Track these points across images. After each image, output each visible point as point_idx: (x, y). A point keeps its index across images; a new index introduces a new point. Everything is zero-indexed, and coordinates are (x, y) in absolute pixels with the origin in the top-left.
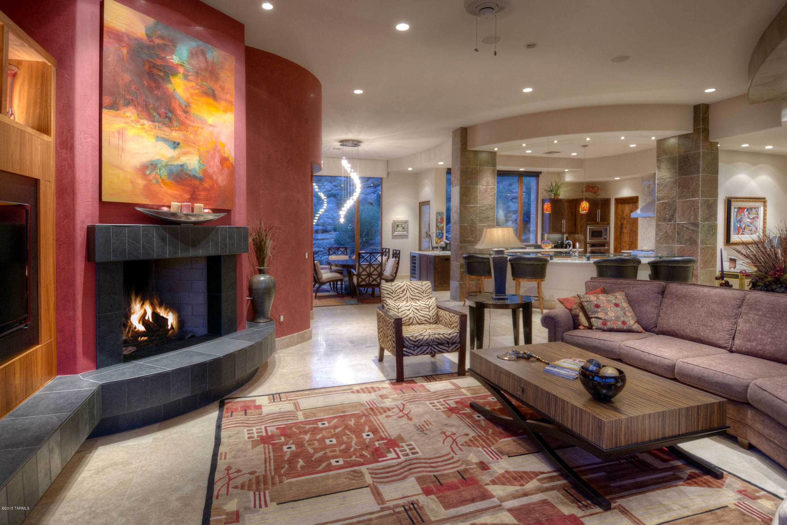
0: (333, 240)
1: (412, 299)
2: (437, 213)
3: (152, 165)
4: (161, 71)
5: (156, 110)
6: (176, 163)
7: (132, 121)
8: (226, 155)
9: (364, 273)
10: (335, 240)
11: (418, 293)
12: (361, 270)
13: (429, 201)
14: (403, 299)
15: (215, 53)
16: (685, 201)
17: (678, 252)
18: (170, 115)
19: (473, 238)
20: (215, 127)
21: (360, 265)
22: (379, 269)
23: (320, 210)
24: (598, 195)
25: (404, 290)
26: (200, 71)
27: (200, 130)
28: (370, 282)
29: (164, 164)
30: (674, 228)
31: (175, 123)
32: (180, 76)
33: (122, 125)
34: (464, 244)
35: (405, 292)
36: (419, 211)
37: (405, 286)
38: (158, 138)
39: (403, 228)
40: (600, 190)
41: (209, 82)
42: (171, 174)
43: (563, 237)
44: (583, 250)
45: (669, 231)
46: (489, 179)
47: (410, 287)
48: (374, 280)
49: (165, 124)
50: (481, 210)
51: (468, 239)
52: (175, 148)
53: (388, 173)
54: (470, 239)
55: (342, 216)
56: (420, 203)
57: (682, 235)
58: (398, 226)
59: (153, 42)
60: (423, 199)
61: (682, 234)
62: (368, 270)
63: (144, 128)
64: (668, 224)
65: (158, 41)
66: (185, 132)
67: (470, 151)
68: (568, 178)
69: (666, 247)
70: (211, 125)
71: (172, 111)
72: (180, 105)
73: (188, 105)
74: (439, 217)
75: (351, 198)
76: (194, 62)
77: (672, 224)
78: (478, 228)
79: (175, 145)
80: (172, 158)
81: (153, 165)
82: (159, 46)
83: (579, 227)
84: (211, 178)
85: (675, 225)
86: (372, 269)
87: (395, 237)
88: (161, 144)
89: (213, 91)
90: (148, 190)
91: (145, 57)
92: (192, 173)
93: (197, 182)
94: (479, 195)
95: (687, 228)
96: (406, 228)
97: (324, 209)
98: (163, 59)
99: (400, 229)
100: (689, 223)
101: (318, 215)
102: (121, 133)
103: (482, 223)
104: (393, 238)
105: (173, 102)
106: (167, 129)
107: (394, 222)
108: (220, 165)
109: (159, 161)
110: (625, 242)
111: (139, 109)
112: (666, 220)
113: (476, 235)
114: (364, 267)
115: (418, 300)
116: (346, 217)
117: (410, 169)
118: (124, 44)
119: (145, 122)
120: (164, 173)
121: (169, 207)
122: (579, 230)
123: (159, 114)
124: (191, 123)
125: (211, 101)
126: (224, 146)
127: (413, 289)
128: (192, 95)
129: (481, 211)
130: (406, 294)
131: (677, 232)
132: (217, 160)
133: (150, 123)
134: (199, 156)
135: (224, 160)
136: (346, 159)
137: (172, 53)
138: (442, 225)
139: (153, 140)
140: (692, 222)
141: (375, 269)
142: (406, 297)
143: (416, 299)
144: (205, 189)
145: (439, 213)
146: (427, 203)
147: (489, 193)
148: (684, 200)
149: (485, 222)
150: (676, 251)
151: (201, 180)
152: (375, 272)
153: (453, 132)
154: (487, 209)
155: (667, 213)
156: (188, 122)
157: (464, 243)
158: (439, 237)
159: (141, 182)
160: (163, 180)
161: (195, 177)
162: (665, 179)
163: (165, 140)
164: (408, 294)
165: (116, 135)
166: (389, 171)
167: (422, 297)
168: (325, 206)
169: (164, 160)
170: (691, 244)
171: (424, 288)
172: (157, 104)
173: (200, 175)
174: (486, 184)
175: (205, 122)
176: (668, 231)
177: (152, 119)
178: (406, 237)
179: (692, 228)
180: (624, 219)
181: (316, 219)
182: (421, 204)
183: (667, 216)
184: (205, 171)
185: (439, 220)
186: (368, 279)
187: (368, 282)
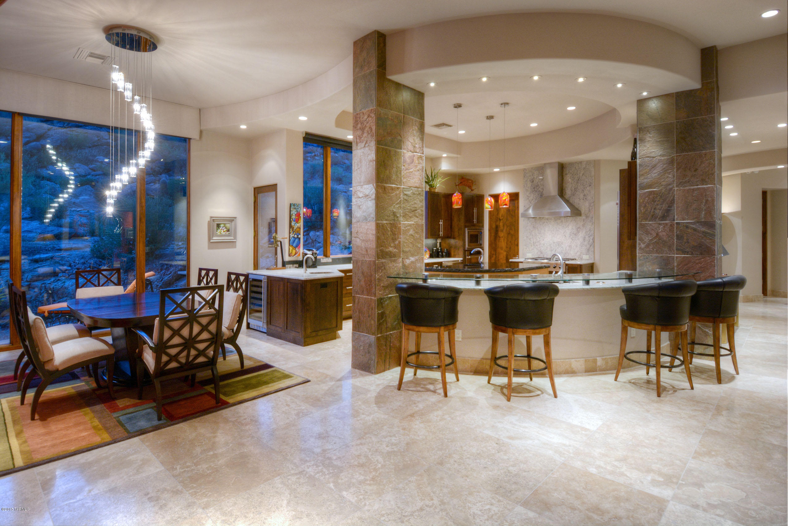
0: (88, 250)
2: (291, 205)
9: (176, 340)
10: (92, 250)
12: (167, 334)
13: (276, 185)
16: (690, 189)
17: (678, 265)
19: (395, 247)
21: (164, 323)
22: (213, 328)
23: (61, 195)
24: (472, 190)
28: (191, 359)
30: (671, 230)
34: (383, 261)
36: (255, 202)
39: (228, 231)
40: (474, 184)
43: (437, 243)
44: (462, 259)
45: (663, 234)
46: (416, 141)
48: (201, 353)
50: (406, 195)
51: (387, 250)
53: (201, 132)
54: (391, 249)
55: (110, 201)
56: (255, 189)
57: (685, 240)
58: (218, 226)
60: (263, 180)
61: (685, 238)
62: (185, 332)
64: (660, 224)
67: (390, 81)
68: (445, 166)
69: (657, 257)
74: (294, 212)
75: (133, 161)
77: (666, 224)
78: (402, 228)
83: (456, 229)
85: (672, 225)
86: (196, 329)
87: (213, 245)
94: (403, 167)
95: (695, 230)
96: (232, 230)
97: (68, 193)
99: (222, 231)
100: (698, 222)
101: (56, 205)
103: (407, 220)
104: (209, 248)
107: (213, 219)
110: (502, 248)
112: (656, 218)
113: (400, 242)
114: (176, 325)
116: (119, 202)
117: (243, 127)
122: (456, 234)
129: (405, 197)
131: (677, 236)
138: (298, 225)
140: (703, 220)
141: (204, 328)
145: (294, 205)
146: (273, 188)
147: (416, 166)
148: (687, 188)
149: (411, 217)
150: (675, 264)
152: (205, 335)
153: (355, 43)
154: (414, 194)
155: (658, 207)
157: (383, 257)
158: (294, 245)
162: (653, 157)
166: (201, 128)
168: (71, 188)
170: (701, 254)
174: (412, 149)
176: (661, 234)
178: (232, 244)
179: (703, 229)
180: (500, 220)
181: (50, 213)
182: (258, 191)
183: (657, 211)
185: (293, 217)
186: (184, 354)
187: (183, 361)
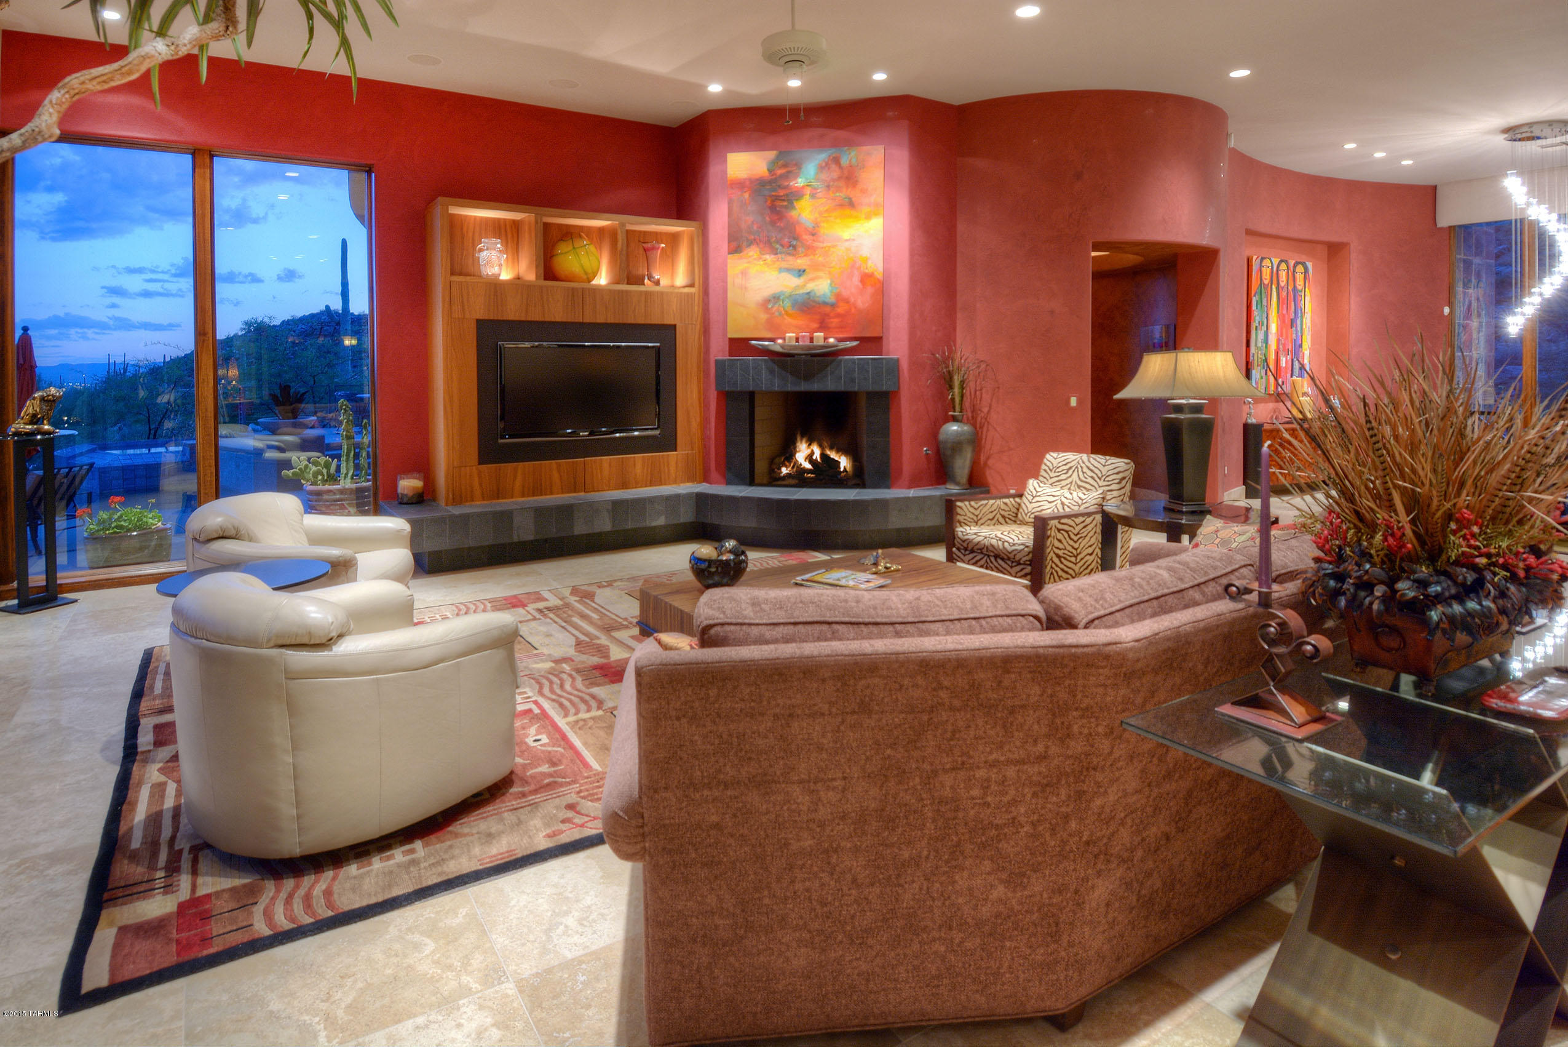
1: (1079, 487)
3: (774, 298)
4: (784, 200)
5: (777, 242)
6: (801, 291)
7: (755, 259)
8: (869, 271)
11: (1092, 477)
14: (1064, 483)
15: (853, 154)
18: (794, 243)
20: (854, 240)
25: (1071, 468)
26: (831, 184)
27: (832, 249)
29: (787, 294)
31: (801, 250)
32: (807, 197)
33: (746, 265)
35: (1071, 472)
37: (1076, 462)
38: (781, 270)
41: (844, 190)
42: (795, 304)
47: (1083, 465)
49: (789, 254)
52: (800, 276)
59: (775, 174)
63: (765, 264)
65: (779, 172)
66: (812, 257)
70: (847, 240)
71: (796, 238)
72: (806, 229)
73: (817, 225)
76: (824, 176)
79: (801, 272)
80: (798, 287)
81: (776, 298)
82: (782, 176)
84: (847, 301)
88: (785, 275)
89: (850, 199)
90: (771, 324)
91: (767, 193)
92: (821, 300)
93: (828, 309)
98: (787, 187)
102: (744, 273)
105: (797, 228)
106: (790, 258)
108: (860, 284)
109: (782, 293)
111: (761, 245)
115: (1088, 490)
118: (746, 189)
119: (767, 256)
120: (788, 304)
121: (784, 339)
123: (782, 246)
124: (821, 245)
125: (848, 212)
126: (867, 260)
127: (1085, 470)
128: (820, 213)
130: (1070, 477)
132: (856, 280)
133: (773, 256)
134: (831, 279)
135: (866, 278)
136: (1520, 174)
137: (797, 176)
139: (775, 273)
142: (1070, 480)
143: (1085, 488)
144: (838, 315)
151: (833, 306)
156: (816, 244)
159: (763, 317)
160: (786, 312)
161: (825, 304)
163: (788, 270)
164: (1075, 476)
165: (740, 276)
167: (1097, 486)
169: (788, 291)
171: (1104, 470)
172: (780, 236)
173: (832, 300)
175: (839, 239)
177: (775, 252)
184: (838, 296)
